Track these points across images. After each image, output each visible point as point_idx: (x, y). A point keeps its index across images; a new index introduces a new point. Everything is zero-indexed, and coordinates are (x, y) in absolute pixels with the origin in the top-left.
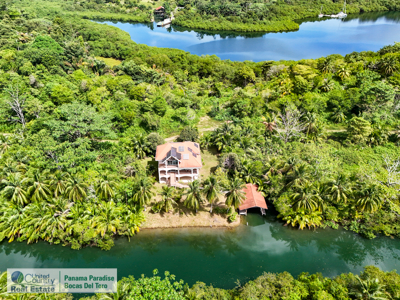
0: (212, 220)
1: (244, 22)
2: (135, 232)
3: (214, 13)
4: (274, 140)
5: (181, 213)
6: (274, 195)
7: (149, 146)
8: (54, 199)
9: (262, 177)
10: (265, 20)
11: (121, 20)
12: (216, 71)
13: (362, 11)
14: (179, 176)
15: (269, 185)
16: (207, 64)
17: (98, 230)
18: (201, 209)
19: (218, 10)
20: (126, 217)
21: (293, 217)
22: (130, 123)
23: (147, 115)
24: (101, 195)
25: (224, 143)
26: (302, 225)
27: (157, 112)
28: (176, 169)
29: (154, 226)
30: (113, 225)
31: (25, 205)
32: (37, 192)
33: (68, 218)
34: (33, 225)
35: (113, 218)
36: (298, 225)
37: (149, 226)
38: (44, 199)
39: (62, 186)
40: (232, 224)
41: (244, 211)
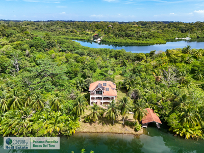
0: (124, 129)
1: (137, 40)
2: (72, 133)
3: (123, 36)
4: (161, 86)
5: (103, 124)
6: (165, 115)
7: (85, 85)
8: (24, 108)
9: (156, 104)
10: (148, 39)
11: (77, 39)
12: (124, 55)
13: (198, 37)
14: (103, 101)
15: (162, 109)
16: (119, 52)
17: (48, 130)
18: (117, 122)
19: (124, 35)
20: (67, 123)
21: (181, 129)
22: (76, 75)
23: (86, 71)
24: (53, 107)
25: (130, 86)
26: (188, 136)
27: (91, 69)
28: (101, 96)
29: (85, 131)
30: (58, 127)
31: (6, 111)
32: (14, 102)
33: (31, 121)
34: (8, 123)
35: (59, 122)
36: (184, 135)
37: (81, 130)
38: (18, 107)
39: (30, 101)
40: (138, 133)
41: (145, 124)
